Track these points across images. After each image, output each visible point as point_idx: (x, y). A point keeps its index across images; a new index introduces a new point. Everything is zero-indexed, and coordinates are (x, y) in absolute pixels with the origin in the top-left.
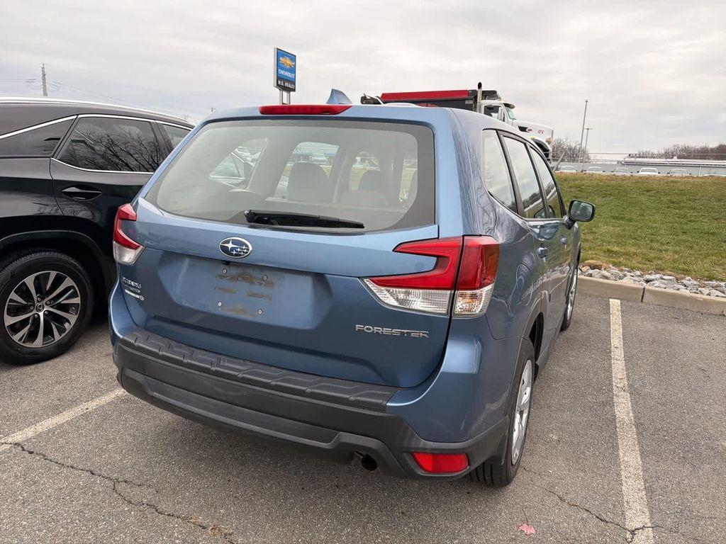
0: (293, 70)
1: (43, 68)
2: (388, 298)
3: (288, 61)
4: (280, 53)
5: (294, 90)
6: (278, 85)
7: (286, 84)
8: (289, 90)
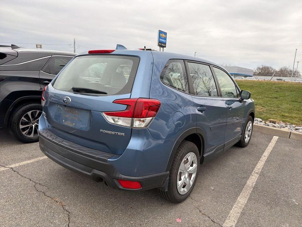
0: (165, 39)
1: (74, 40)
2: (110, 119)
3: (164, 35)
4: (160, 32)
5: (165, 47)
6: (159, 45)
7: (162, 45)
8: (163, 47)
